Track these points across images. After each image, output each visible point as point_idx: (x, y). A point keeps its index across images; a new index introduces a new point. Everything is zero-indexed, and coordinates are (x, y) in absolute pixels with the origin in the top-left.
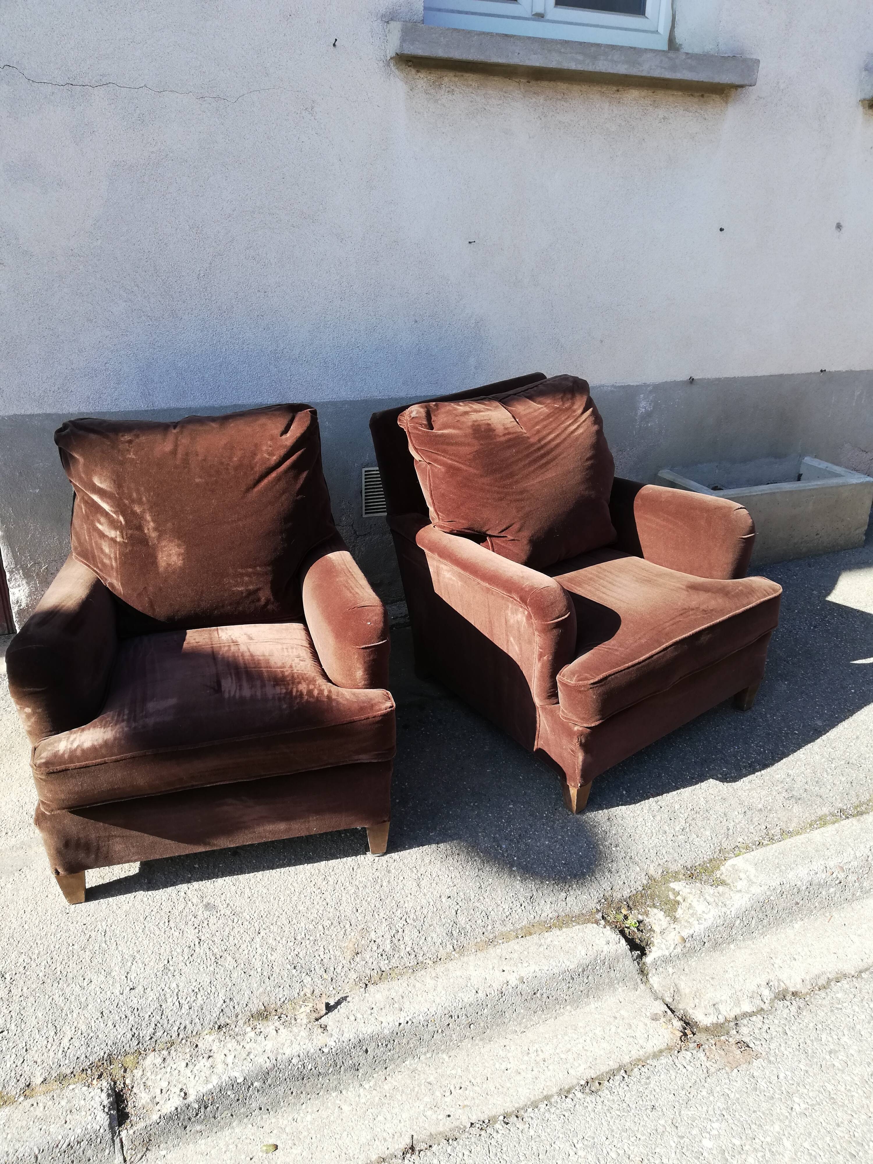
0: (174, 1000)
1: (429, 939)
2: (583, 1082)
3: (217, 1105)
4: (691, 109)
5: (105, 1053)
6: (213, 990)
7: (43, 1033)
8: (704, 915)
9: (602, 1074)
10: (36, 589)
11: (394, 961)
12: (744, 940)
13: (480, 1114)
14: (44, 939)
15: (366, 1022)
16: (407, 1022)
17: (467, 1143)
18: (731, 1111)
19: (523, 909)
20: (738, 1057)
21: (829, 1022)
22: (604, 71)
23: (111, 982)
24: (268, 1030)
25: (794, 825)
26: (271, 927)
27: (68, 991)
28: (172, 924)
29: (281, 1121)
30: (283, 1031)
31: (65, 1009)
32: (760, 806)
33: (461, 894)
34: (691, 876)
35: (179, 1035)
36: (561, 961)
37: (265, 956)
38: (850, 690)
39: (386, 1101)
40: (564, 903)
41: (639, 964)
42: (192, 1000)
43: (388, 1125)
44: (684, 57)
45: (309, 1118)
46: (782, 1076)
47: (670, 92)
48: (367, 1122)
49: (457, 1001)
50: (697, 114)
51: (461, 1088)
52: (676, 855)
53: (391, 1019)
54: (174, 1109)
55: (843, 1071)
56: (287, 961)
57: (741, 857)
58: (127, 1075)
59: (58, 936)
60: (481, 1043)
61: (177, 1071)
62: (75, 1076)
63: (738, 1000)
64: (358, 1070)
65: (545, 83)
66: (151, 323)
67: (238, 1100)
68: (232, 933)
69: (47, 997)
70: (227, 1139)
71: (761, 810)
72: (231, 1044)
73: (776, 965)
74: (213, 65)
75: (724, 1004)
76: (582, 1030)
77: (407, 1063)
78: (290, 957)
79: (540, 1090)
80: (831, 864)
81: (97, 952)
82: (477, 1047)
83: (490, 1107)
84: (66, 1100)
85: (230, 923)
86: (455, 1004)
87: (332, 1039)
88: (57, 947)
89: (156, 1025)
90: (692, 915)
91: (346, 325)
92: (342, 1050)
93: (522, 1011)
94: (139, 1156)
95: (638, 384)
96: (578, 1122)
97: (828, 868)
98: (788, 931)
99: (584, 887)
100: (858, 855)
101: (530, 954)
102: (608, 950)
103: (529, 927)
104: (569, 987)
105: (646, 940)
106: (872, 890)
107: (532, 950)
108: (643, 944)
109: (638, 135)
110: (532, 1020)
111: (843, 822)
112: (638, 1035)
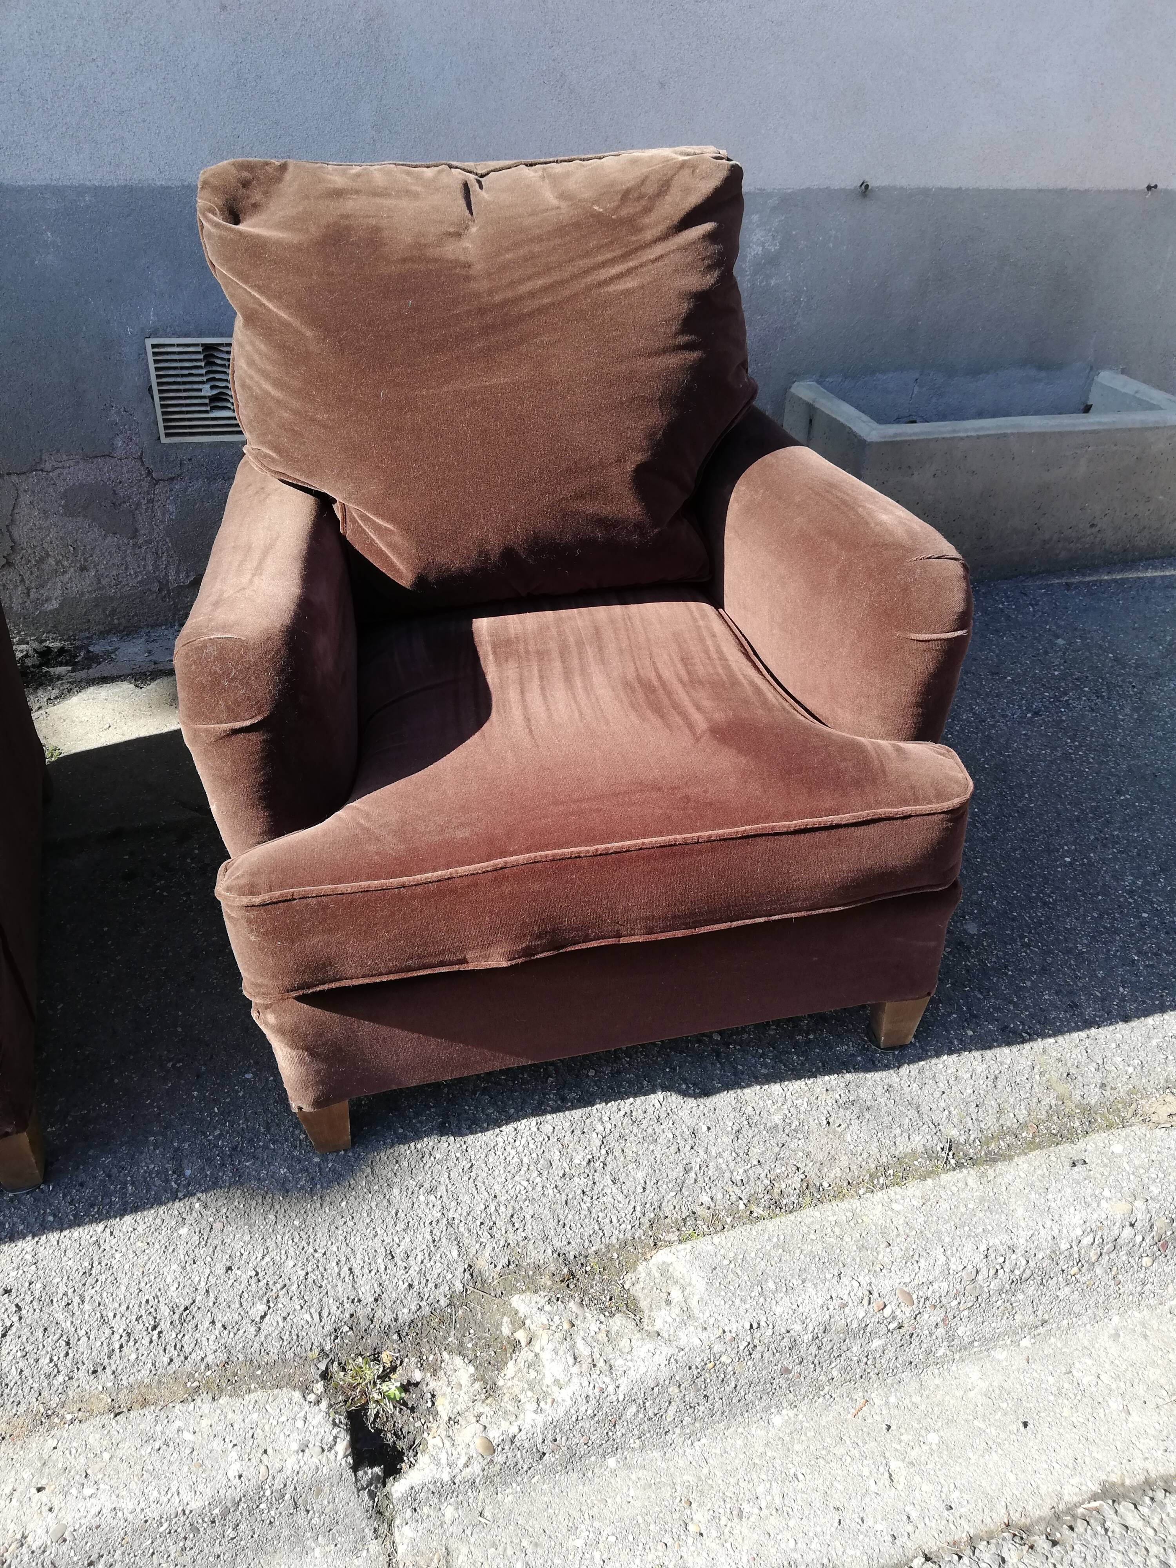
8: (556, 1388)
12: (643, 1448)
19: (155, 1337)
25: (836, 1172)
32: (777, 1119)
33: (39, 1285)
34: (568, 1280)
36: (174, 1489)
38: (1063, 857)
40: (252, 1330)
41: (372, 1496)
52: (552, 1224)
57: (688, 1245)
71: (776, 1128)
80: (885, 1284)
90: (531, 1385)
97: (876, 1295)
98: (753, 1431)
99: (316, 1291)
100: (953, 1267)
101: (116, 1461)
102: (296, 1468)
103: (149, 1386)
104: (184, 1549)
105: (411, 1436)
106: (976, 1344)
107: (125, 1450)
108: (400, 1445)
111: (946, 1177)
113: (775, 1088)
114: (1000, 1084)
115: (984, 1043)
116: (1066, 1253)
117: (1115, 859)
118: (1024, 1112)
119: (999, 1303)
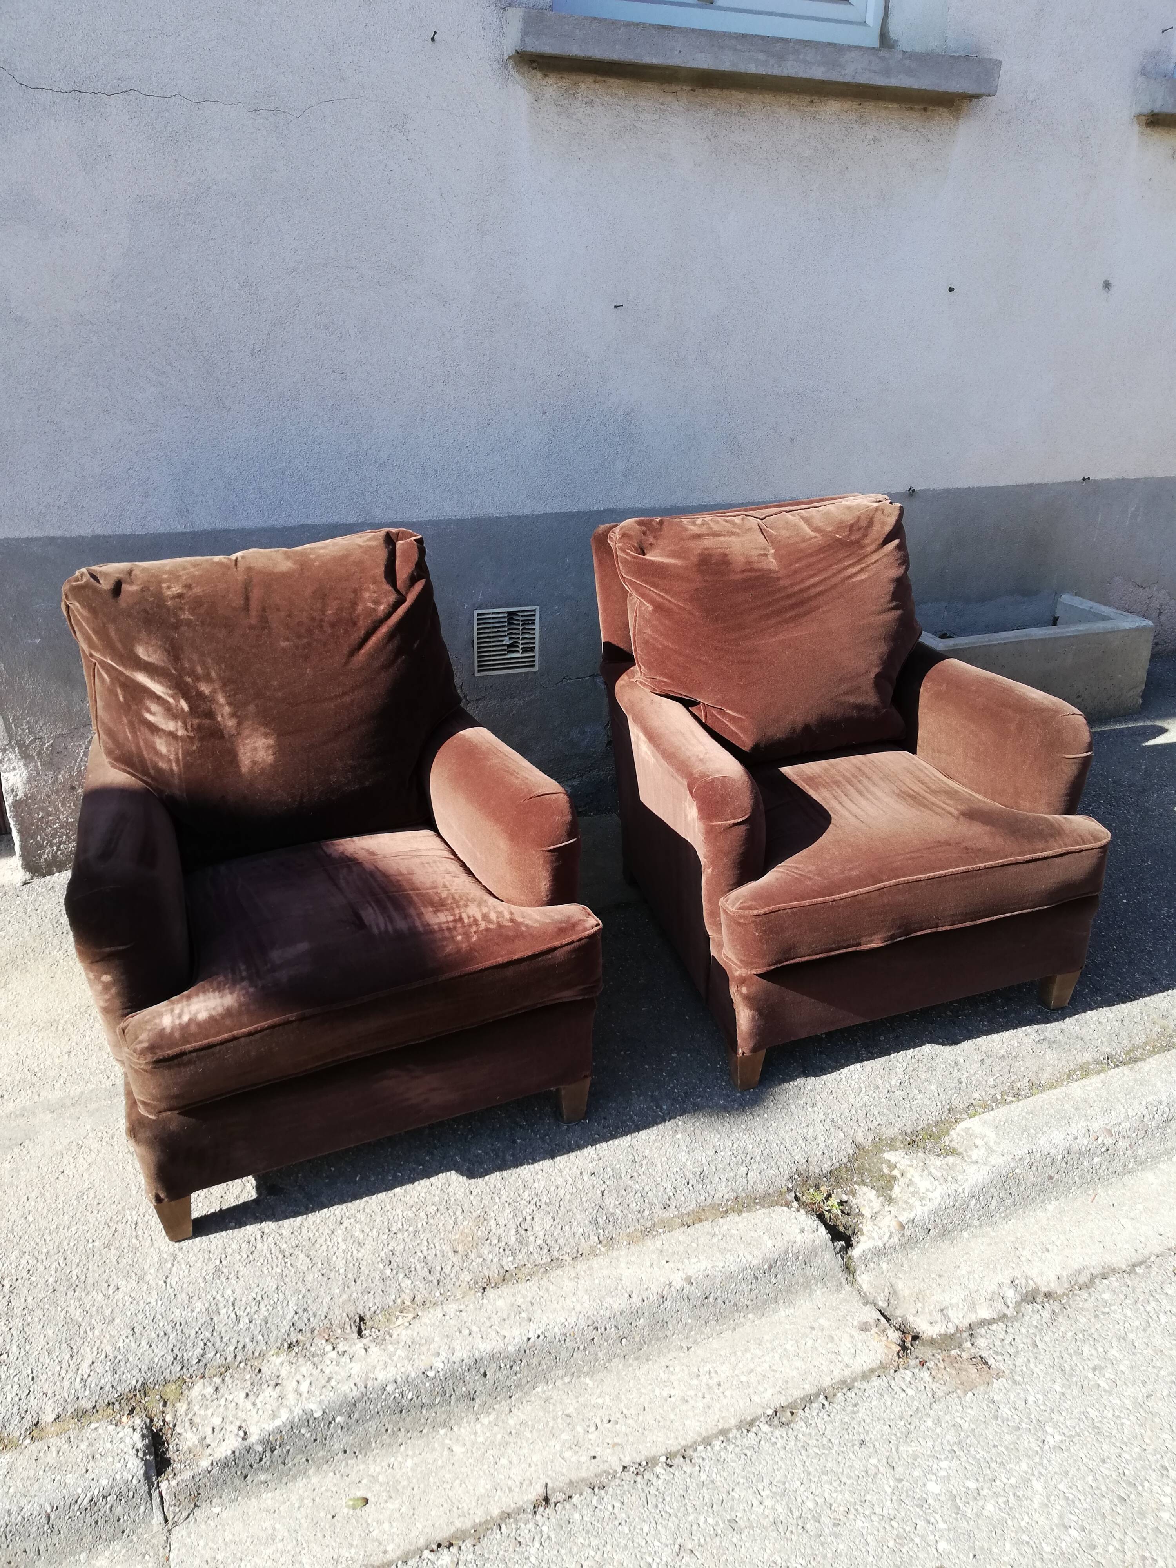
0: (229, 1312)
1: (567, 1228)
2: (770, 1412)
3: (288, 1448)
4: (909, 127)
5: (137, 1381)
6: (281, 1298)
7: (54, 1356)
8: (928, 1193)
9: (796, 1401)
10: (38, 774)
11: (520, 1257)
12: (981, 1226)
13: (635, 1455)
14: (54, 1234)
15: (484, 1337)
16: (539, 1337)
17: (618, 1492)
18: (965, 1445)
19: (691, 1188)
20: (973, 1376)
21: (1093, 1330)
22: (793, 75)
23: (144, 1289)
24: (354, 1348)
25: (1046, 1076)
26: (358, 1215)
27: (87, 1301)
29: (372, 1467)
30: (374, 1350)
31: (84, 1324)
32: (1002, 1052)
33: (609, 1169)
34: (912, 1143)
35: (235, 1356)
36: (741, 1255)
37: (349, 1253)
38: (1121, 900)
39: (511, 1440)
40: (744, 1180)
41: (843, 1258)
42: (253, 1311)
43: (514, 1471)
44: (900, 57)
45: (409, 1463)
46: (1031, 1400)
47: (881, 104)
48: (486, 1467)
49: (604, 1308)
50: (918, 134)
51: (610, 1421)
52: (891, 1116)
53: (518, 1333)
54: (229, 1452)
55: (1110, 1393)
56: (379, 1259)
57: (976, 1118)
58: (168, 1409)
59: (73, 1229)
60: (635, 1363)
61: (234, 1404)
62: (97, 1411)
63: (974, 1303)
64: (473, 1399)
65: (716, 92)
66: (189, 414)
67: (315, 1440)
69: (59, 1309)
70: (301, 1492)
71: (1003, 1056)
72: (306, 1368)
73: (1023, 1259)
74: (270, 65)
75: (955, 1309)
76: (769, 1345)
77: (539, 1389)
78: (382, 1254)
79: (714, 1423)
80: (1095, 1126)
81: (126, 1251)
82: (630, 1369)
83: (648, 1445)
84: (86, 1443)
86: (601, 1313)
87: (439, 1359)
88: (72, 1244)
89: (205, 1344)
90: (913, 1194)
91: (451, 418)
92: (453, 1374)
93: (690, 1321)
94: (185, 1514)
96: (763, 1462)
97: (1092, 1132)
98: (1039, 1212)
99: (771, 1159)
100: (1130, 1114)
101: (701, 1247)
102: (803, 1240)
103: (698, 1212)
104: (751, 1290)
105: (853, 1227)
106: (1149, 1160)
107: (702, 1240)
108: (849, 1231)
109: (840, 161)
110: (702, 1332)
111: (1111, 1072)
112: (842, 1351)
113: (995, 1036)
114: (1126, 1023)
115: (1110, 1003)
117: (1153, 899)
118: (1144, 1036)
119: (1158, 1134)
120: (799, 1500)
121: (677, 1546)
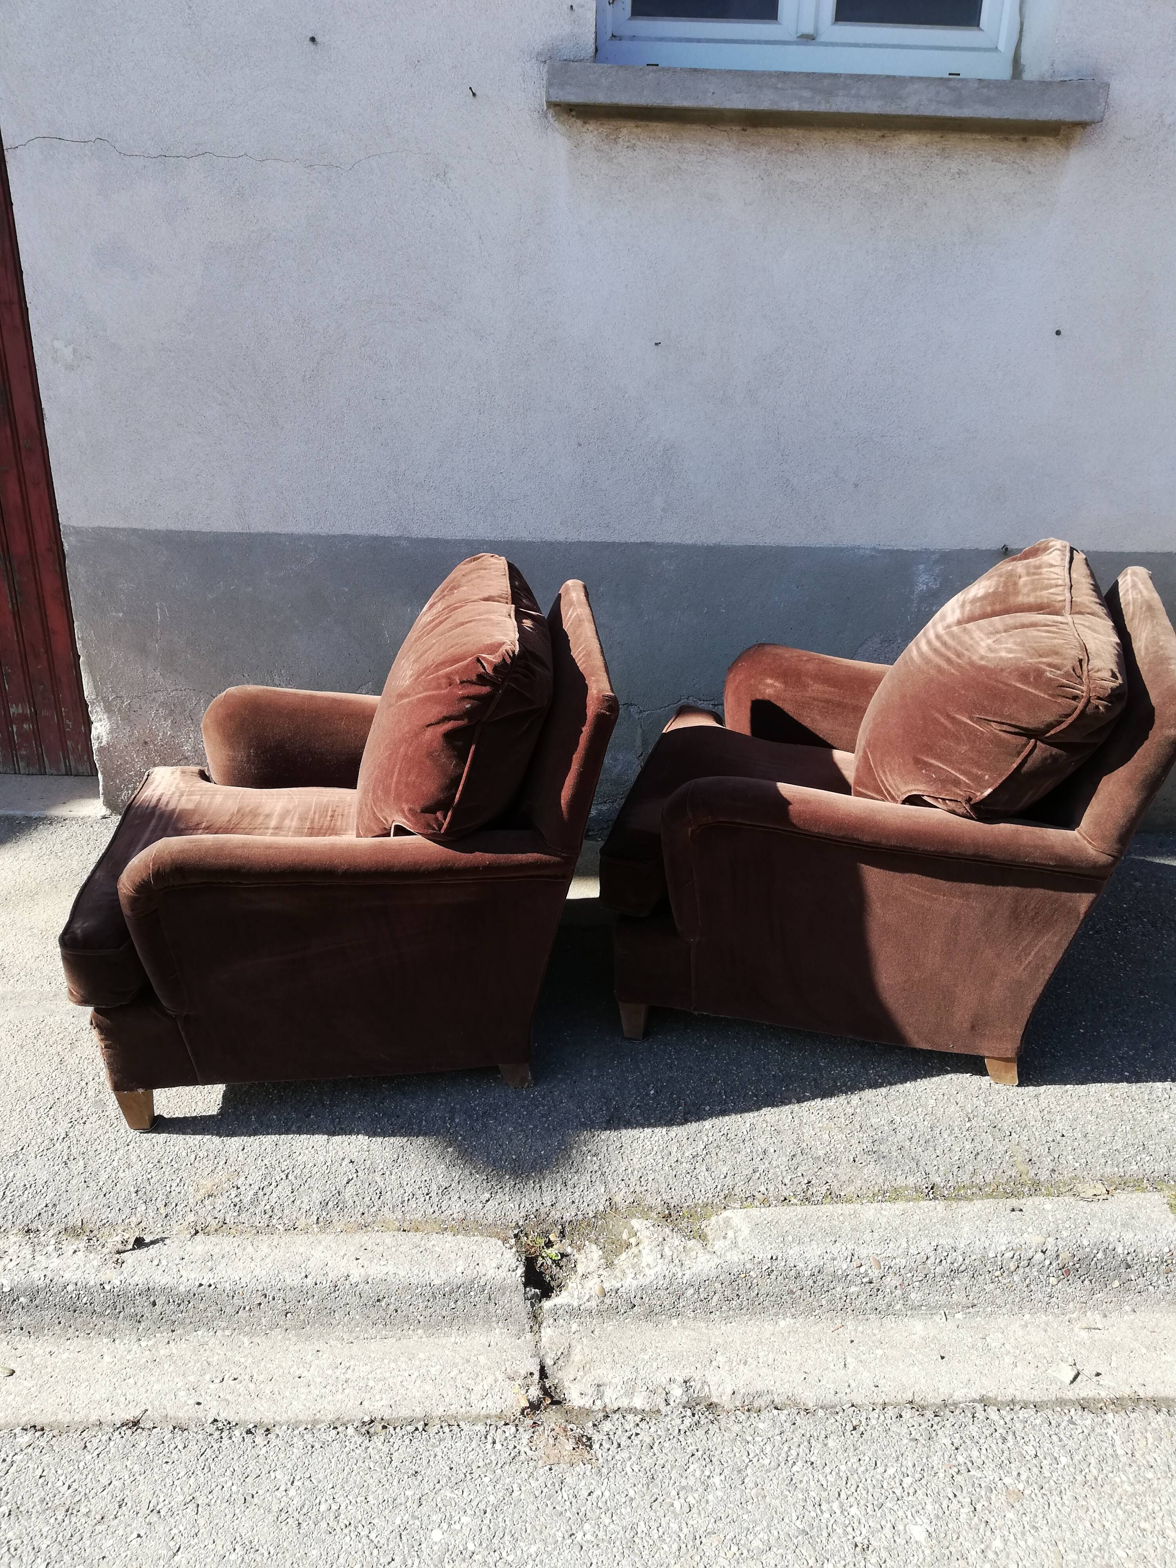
1: (298, 1202)
2: (367, 1419)
4: (1005, 158)
8: (647, 1269)
9: (397, 1418)
10: (117, 727)
12: (695, 1318)
13: (232, 1413)
15: (166, 1271)
16: (210, 1286)
17: (191, 1437)
18: (499, 1510)
19: (427, 1199)
20: (564, 1453)
21: (717, 1453)
22: (844, 110)
24: (68, 1248)
25: (852, 1188)
26: (144, 1142)
28: (52, 1112)
29: (37, 1349)
30: (81, 1253)
32: (821, 1153)
33: (369, 1162)
34: (667, 1218)
36: (427, 1271)
37: (116, 1171)
39: (151, 1366)
40: (481, 1206)
41: (532, 1305)
43: (132, 1391)
44: (976, 85)
45: (64, 1357)
46: (598, 1493)
47: (968, 136)
48: (115, 1380)
49: (278, 1279)
50: (1016, 166)
51: (235, 1379)
52: (664, 1185)
53: (194, 1276)
55: (676, 1516)
56: (135, 1183)
57: (745, 1211)
60: (294, 1339)
63: (634, 1389)
64: (139, 1322)
65: (771, 130)
68: (101, 1138)
71: (819, 1158)
72: (27, 1251)
73: (714, 1363)
74: (324, 126)
75: (612, 1388)
76: (418, 1363)
77: (200, 1333)
78: (139, 1180)
79: (314, 1411)
80: (863, 1252)
82: (287, 1342)
83: (249, 1410)
85: (107, 1126)
86: (273, 1282)
87: (120, 1277)
90: (633, 1266)
91: (485, 445)
92: (126, 1293)
93: (357, 1317)
95: (915, 549)
96: (320, 1459)
97: (856, 1257)
98: (766, 1326)
99: (519, 1194)
100: (911, 1251)
101: (398, 1253)
102: (493, 1276)
103: (420, 1222)
104: (427, 1307)
105: (560, 1281)
106: (923, 1308)
107: (403, 1249)
108: (553, 1283)
109: (916, 197)
110: (366, 1331)
111: (924, 1204)
112: (475, 1389)
114: (979, 1158)
116: (992, 1260)
118: (991, 1176)
119: (942, 1283)
120: (318, 1501)
121: (191, 1498)
